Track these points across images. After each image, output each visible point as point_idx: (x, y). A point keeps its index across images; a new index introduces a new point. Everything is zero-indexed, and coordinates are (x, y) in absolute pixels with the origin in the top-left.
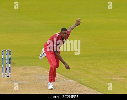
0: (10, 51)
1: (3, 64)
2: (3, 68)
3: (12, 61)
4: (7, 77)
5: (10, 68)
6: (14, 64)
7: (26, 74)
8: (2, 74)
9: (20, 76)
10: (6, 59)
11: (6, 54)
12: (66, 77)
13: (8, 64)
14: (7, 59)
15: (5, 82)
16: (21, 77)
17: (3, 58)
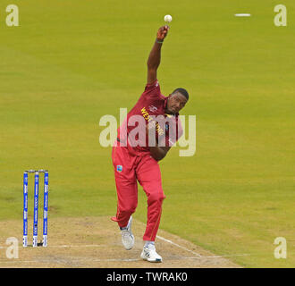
0: (47, 175)
1: (26, 210)
2: (25, 220)
3: (51, 202)
4: (39, 245)
5: (45, 220)
6: (56, 210)
7: (91, 239)
8: (24, 237)
9: (74, 242)
10: (35, 196)
11: (36, 183)
12: (202, 246)
13: (41, 210)
14: (37, 196)
15: (33, 259)
16: (76, 247)
17: (26, 194)
